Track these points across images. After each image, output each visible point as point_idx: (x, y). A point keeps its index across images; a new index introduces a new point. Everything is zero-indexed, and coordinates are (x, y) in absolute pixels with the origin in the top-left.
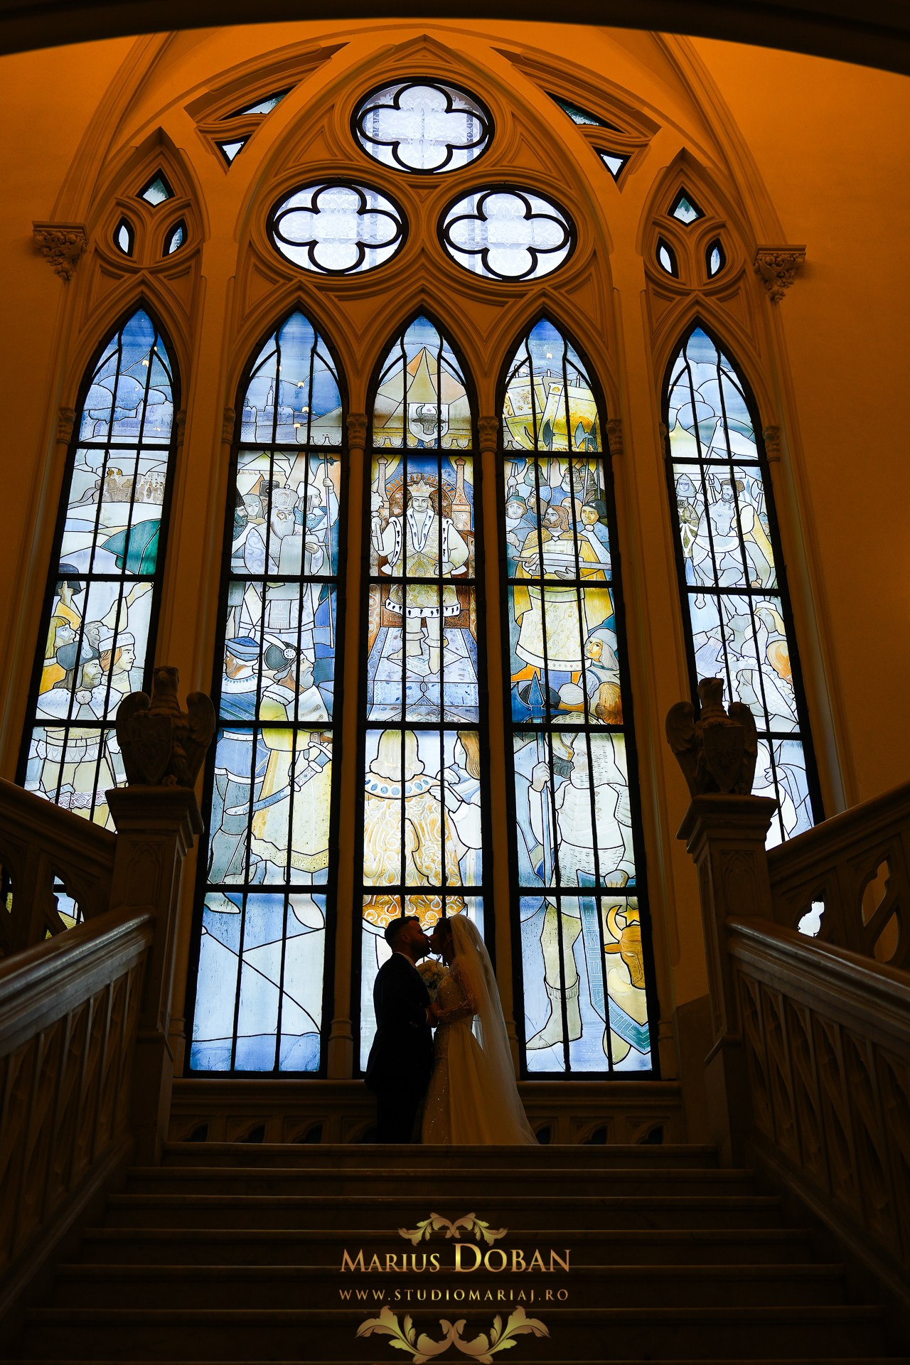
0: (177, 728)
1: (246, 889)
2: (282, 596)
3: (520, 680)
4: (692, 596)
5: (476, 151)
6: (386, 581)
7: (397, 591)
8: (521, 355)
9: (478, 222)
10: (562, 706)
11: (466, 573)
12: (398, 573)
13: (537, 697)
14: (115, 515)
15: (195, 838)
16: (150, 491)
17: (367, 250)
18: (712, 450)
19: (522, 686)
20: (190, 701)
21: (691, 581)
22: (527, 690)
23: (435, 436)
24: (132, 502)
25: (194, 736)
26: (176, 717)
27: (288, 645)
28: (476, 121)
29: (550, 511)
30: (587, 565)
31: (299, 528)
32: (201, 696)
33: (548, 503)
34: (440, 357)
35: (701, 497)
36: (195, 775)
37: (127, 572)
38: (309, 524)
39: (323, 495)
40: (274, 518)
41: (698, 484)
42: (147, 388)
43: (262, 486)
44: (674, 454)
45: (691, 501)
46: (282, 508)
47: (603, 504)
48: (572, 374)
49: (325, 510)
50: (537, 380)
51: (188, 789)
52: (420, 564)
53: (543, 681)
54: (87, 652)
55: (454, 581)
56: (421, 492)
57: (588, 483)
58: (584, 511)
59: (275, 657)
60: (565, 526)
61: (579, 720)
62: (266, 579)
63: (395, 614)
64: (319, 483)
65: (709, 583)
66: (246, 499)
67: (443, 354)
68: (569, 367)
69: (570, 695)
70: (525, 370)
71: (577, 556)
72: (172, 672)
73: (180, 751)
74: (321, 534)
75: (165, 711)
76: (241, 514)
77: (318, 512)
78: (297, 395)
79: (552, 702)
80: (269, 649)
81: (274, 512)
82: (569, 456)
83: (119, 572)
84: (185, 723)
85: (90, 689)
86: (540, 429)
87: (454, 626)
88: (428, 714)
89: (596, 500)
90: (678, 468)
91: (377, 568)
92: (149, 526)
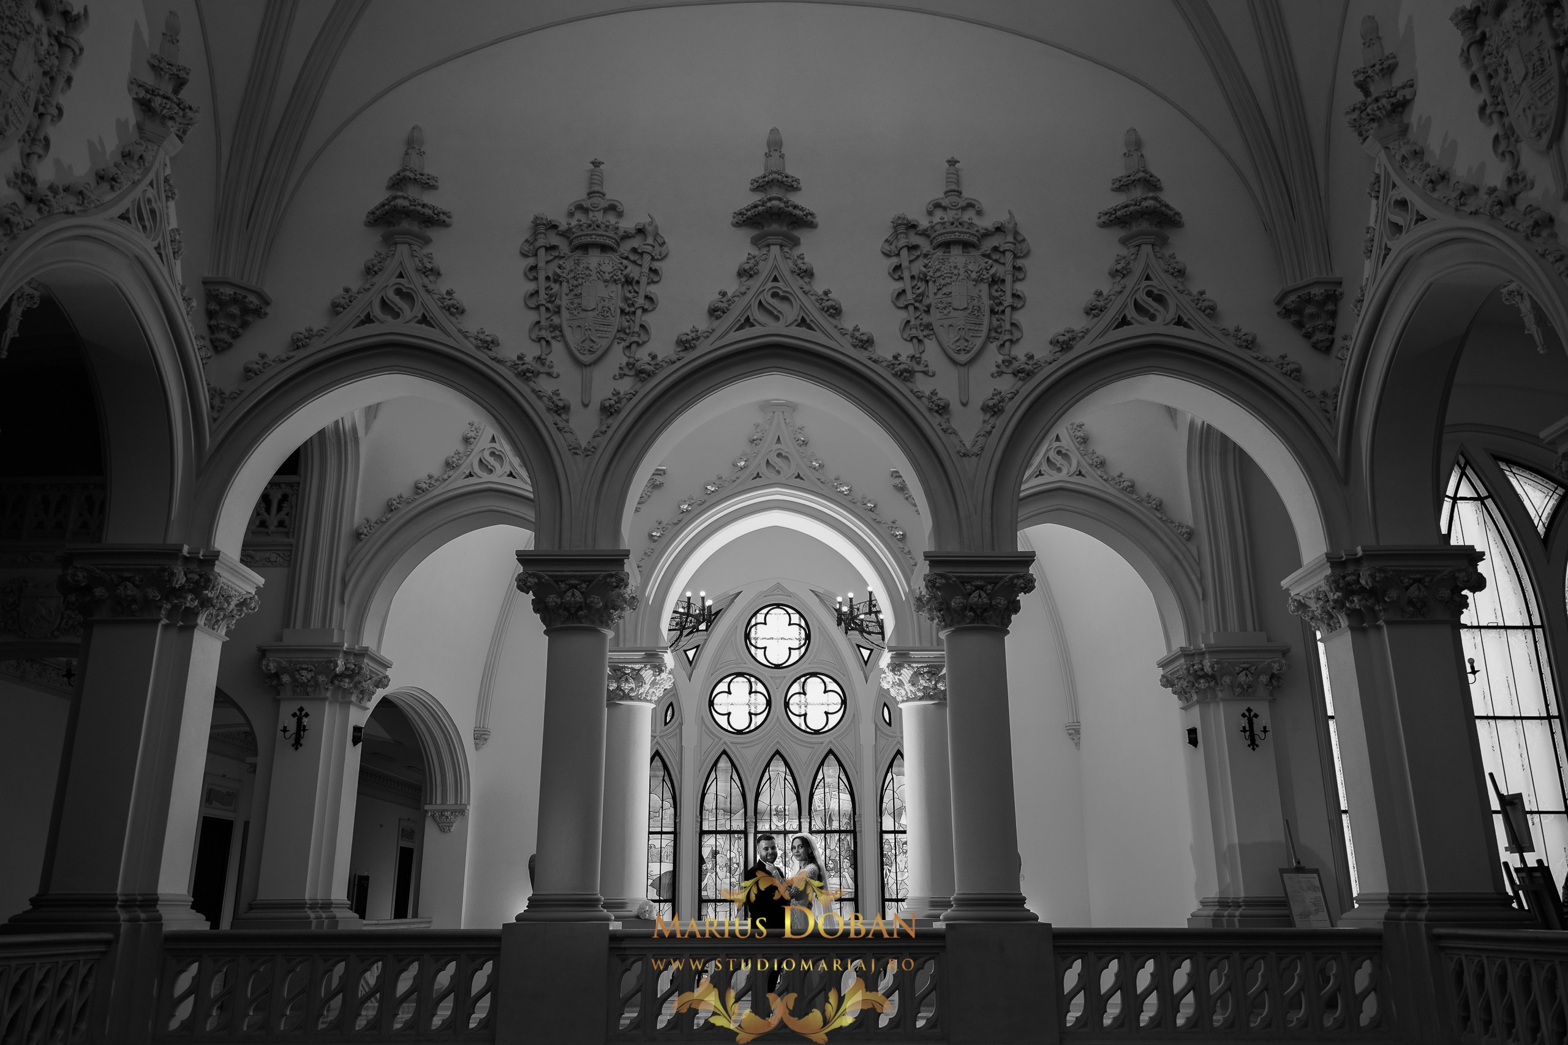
2: (722, 908)
4: (887, 903)
5: (803, 650)
8: (820, 776)
9: (803, 696)
14: (655, 869)
16: (667, 856)
17: (753, 716)
18: (900, 825)
21: (887, 896)
23: (783, 823)
24: (661, 862)
28: (802, 630)
29: (830, 862)
30: (845, 890)
31: (728, 874)
34: (785, 779)
35: (893, 851)
37: (661, 898)
38: (732, 872)
39: (737, 857)
40: (718, 870)
41: (893, 845)
42: (663, 801)
43: (713, 853)
44: (883, 829)
45: (889, 854)
46: (721, 864)
47: (852, 858)
48: (842, 787)
49: (738, 864)
50: (827, 790)
57: (846, 846)
58: (844, 862)
62: (716, 901)
64: (735, 851)
65: (894, 897)
66: (706, 860)
67: (787, 777)
68: (841, 781)
70: (822, 784)
71: (841, 885)
74: (737, 877)
76: (705, 868)
77: (735, 866)
78: (725, 802)
81: (718, 866)
82: (840, 832)
83: (658, 898)
86: (827, 817)
89: (849, 855)
90: (886, 836)
92: (668, 874)
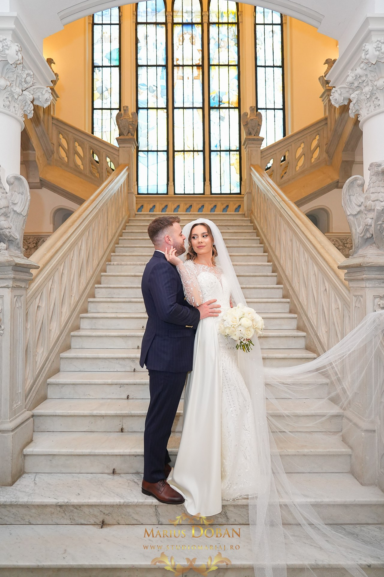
0: (130, 122)
1: (148, 151)
2: (152, 71)
3: (212, 95)
4: (258, 68)
6: (178, 66)
7: (181, 69)
10: (222, 102)
11: (199, 63)
12: (181, 64)
13: (217, 99)
15: (136, 147)
16: (115, 39)
18: (268, 20)
19: (213, 97)
20: (132, 115)
21: (259, 64)
22: (214, 98)
23: (191, 18)
24: (111, 43)
25: (133, 123)
26: (129, 119)
27: (154, 86)
29: (222, 42)
32: (134, 112)
33: (221, 40)
35: (263, 36)
36: (134, 132)
37: (112, 65)
38: (158, 48)
41: (263, 32)
44: (257, 22)
45: (260, 38)
46: (150, 43)
51: (133, 137)
52: (187, 60)
53: (218, 95)
54: (104, 89)
55: (196, 65)
56: (187, 37)
57: (232, 33)
58: (231, 42)
59: (151, 89)
60: (226, 47)
61: (227, 106)
62: (147, 66)
63: (181, 76)
69: (225, 99)
71: (229, 56)
72: (127, 107)
73: (131, 127)
75: (126, 117)
76: (139, 46)
77: (160, 44)
79: (220, 100)
80: (149, 87)
82: (228, 23)
83: (109, 65)
84: (131, 120)
85: (106, 99)
86: (220, 14)
87: (196, 79)
88: (190, 105)
89: (235, 38)
90: (258, 27)
91: (176, 62)
92: (116, 50)
